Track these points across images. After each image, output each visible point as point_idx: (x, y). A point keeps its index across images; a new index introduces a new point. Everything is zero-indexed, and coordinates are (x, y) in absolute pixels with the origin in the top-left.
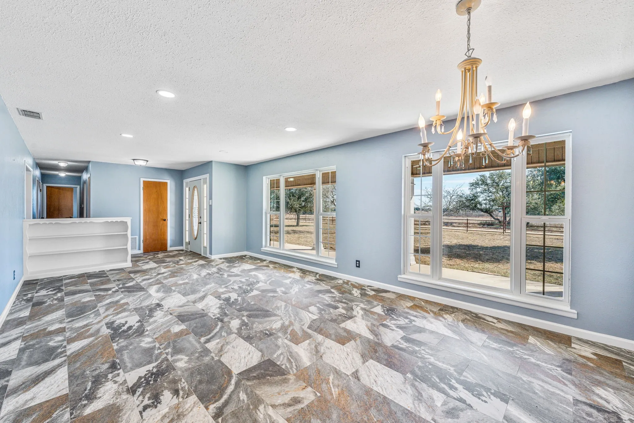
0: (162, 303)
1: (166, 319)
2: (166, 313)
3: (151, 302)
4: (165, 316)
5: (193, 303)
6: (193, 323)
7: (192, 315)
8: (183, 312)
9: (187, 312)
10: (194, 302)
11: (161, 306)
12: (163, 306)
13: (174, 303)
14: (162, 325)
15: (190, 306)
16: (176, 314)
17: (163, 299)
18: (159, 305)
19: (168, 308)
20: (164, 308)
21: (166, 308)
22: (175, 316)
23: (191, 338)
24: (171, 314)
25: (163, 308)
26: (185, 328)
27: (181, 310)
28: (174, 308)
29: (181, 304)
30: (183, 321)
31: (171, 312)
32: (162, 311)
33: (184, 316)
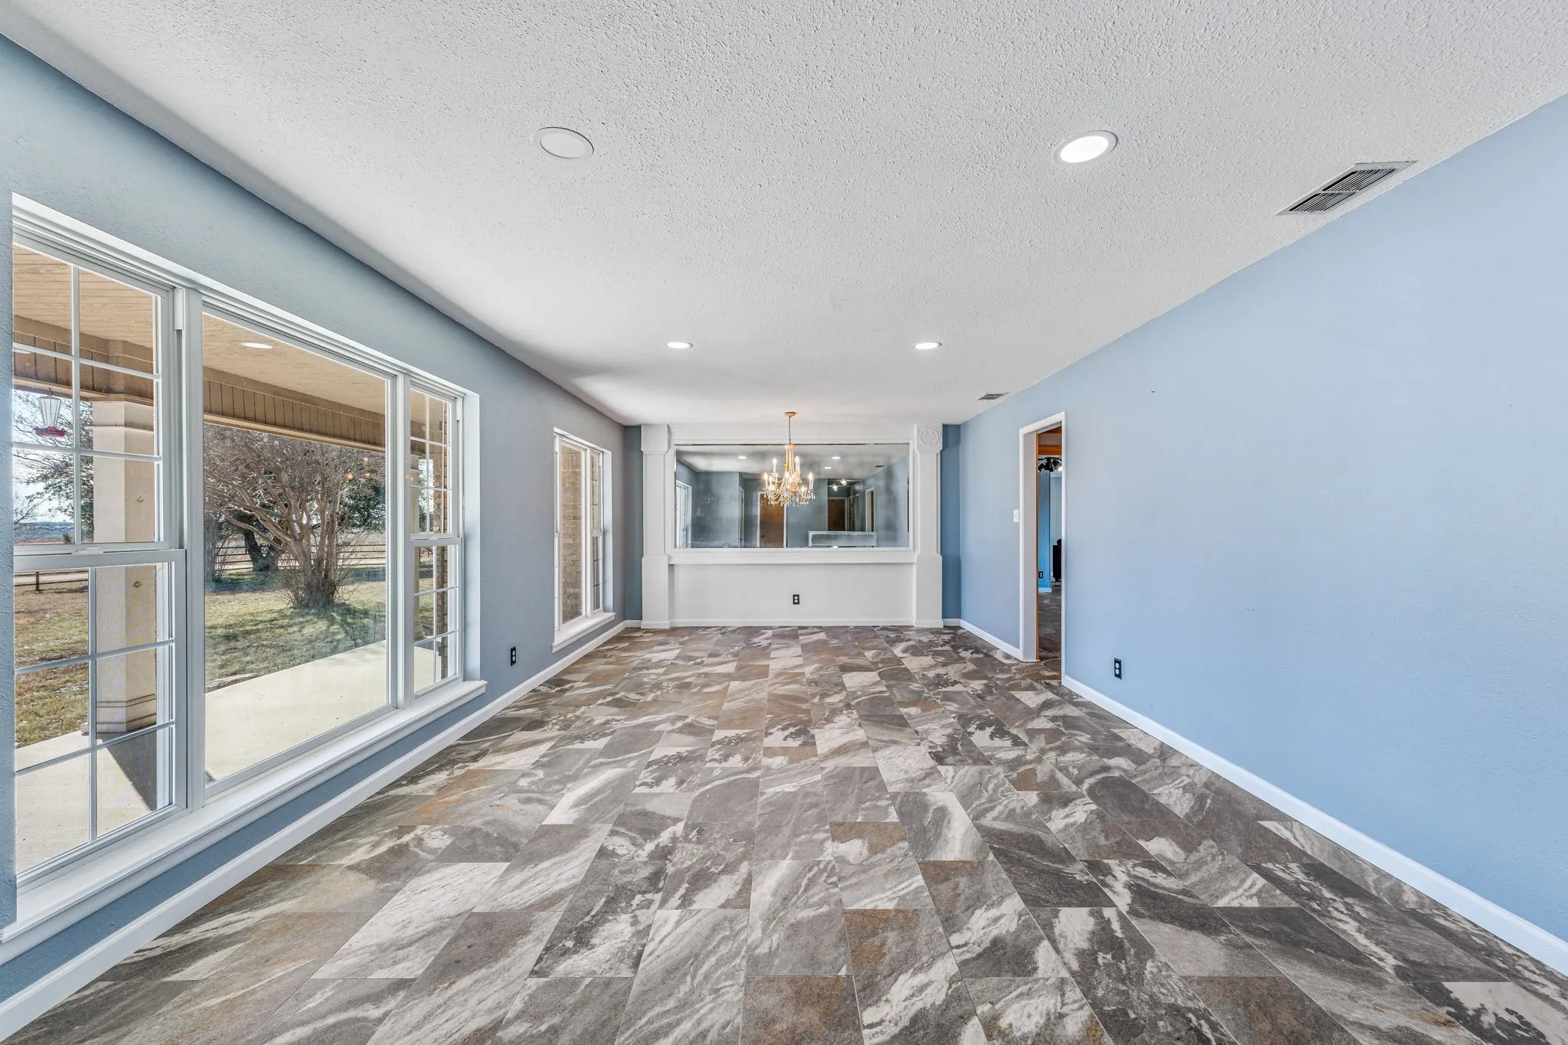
0: (932, 763)
1: (926, 727)
2: (925, 736)
3: (956, 772)
4: (926, 732)
5: (867, 742)
6: (889, 711)
7: (882, 722)
8: (897, 730)
9: (888, 729)
10: (864, 745)
11: (934, 753)
12: (930, 753)
13: (905, 755)
14: (934, 719)
15: (878, 738)
16: (909, 730)
17: (930, 774)
18: (939, 758)
19: (919, 745)
20: (927, 747)
21: (924, 749)
22: (910, 727)
23: (898, 697)
24: (917, 732)
25: (930, 748)
26: (901, 709)
27: (895, 736)
28: (910, 742)
29: (894, 747)
30: (901, 717)
31: (916, 736)
32: (931, 742)
33: (897, 724)
